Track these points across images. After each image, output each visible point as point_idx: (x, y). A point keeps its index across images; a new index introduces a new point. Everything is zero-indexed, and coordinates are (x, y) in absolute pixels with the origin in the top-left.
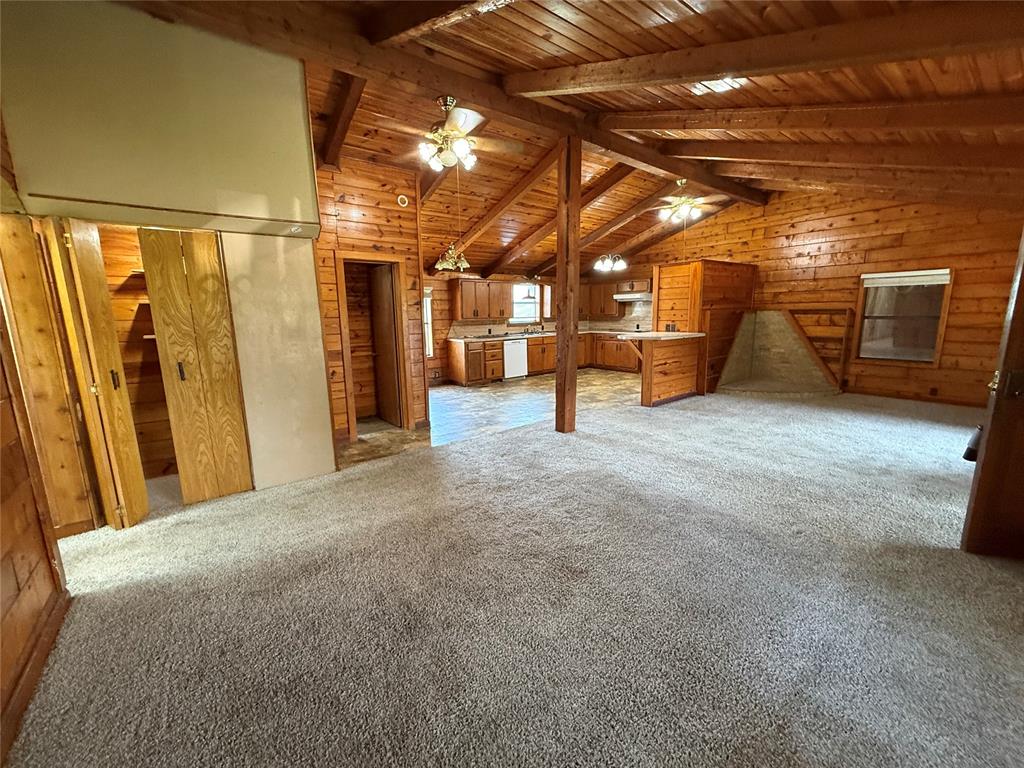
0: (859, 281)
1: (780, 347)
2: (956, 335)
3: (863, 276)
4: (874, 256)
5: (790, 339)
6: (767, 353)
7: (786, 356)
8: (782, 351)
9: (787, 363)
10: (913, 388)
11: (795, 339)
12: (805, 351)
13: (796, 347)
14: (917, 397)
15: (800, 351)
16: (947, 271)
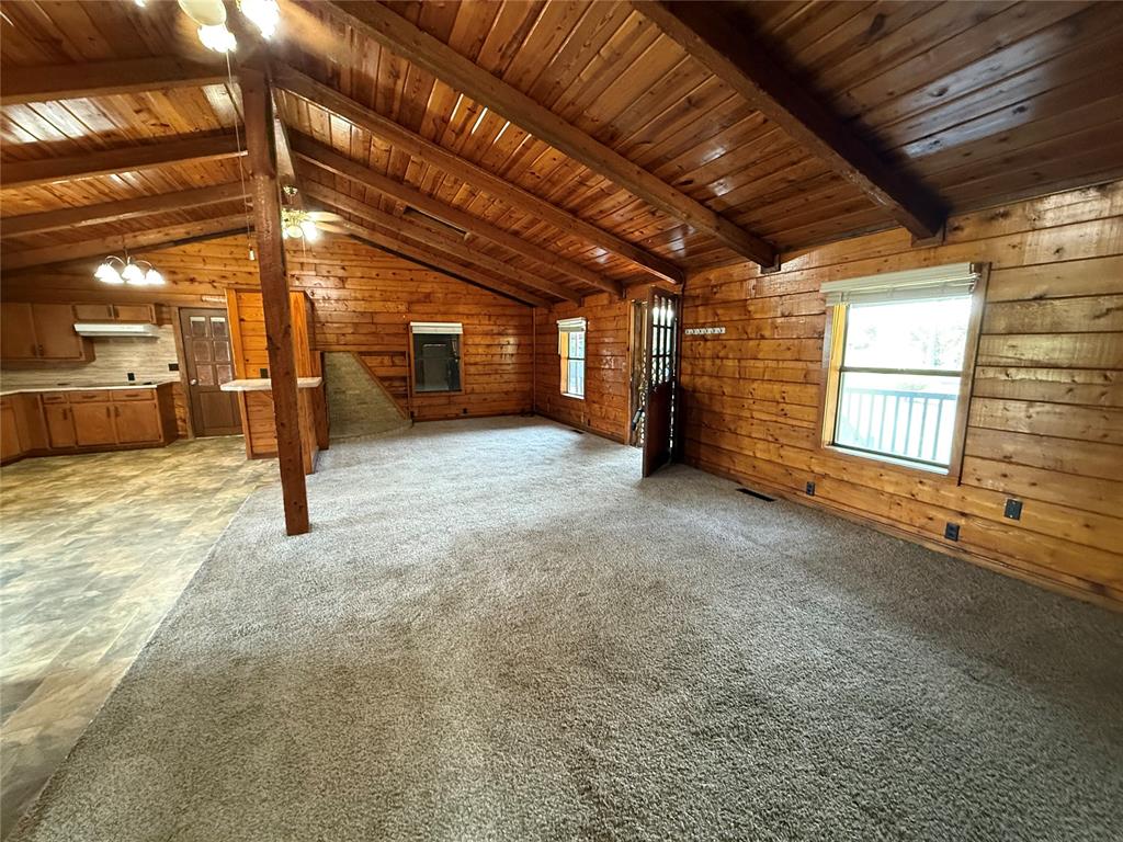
0: (407, 327)
1: (355, 389)
2: (472, 369)
3: (412, 324)
4: (416, 308)
5: (363, 381)
6: (343, 397)
7: (363, 396)
8: (357, 392)
9: (365, 403)
10: (454, 410)
11: (367, 380)
12: (378, 390)
13: (369, 388)
14: (457, 417)
15: (374, 390)
16: (460, 325)
